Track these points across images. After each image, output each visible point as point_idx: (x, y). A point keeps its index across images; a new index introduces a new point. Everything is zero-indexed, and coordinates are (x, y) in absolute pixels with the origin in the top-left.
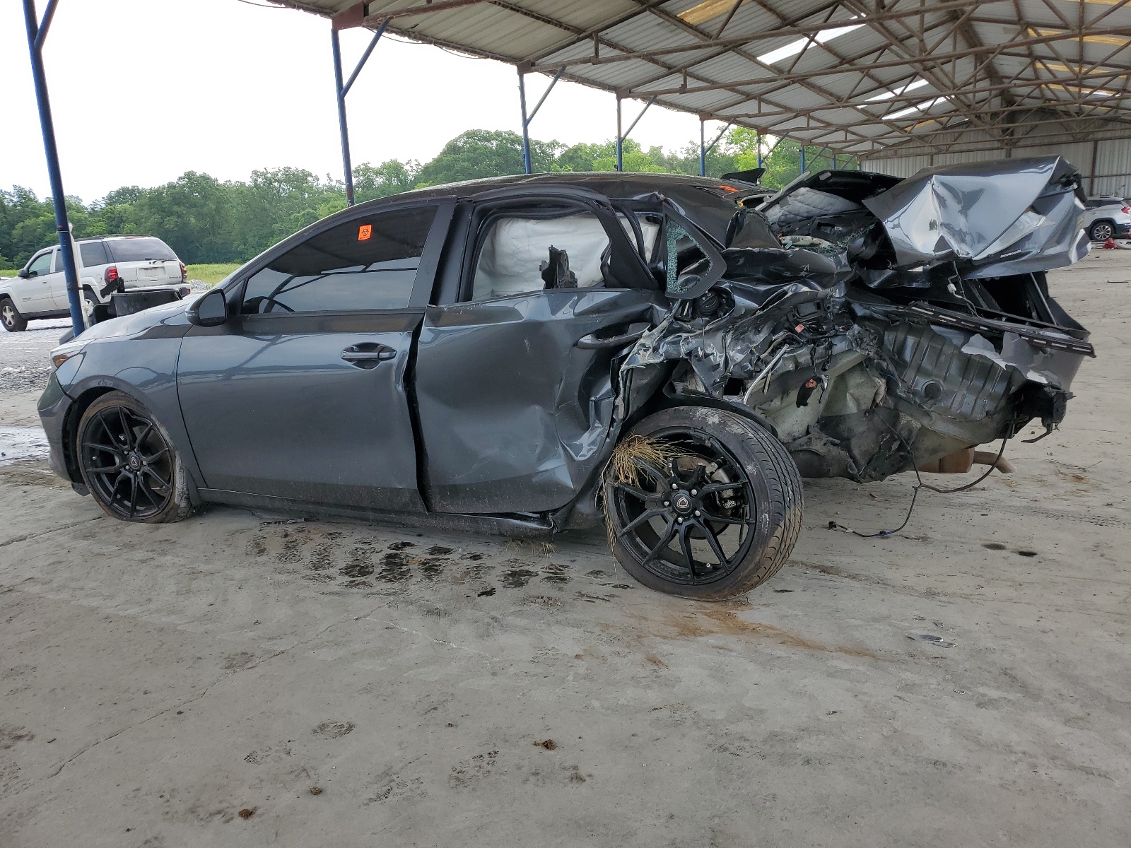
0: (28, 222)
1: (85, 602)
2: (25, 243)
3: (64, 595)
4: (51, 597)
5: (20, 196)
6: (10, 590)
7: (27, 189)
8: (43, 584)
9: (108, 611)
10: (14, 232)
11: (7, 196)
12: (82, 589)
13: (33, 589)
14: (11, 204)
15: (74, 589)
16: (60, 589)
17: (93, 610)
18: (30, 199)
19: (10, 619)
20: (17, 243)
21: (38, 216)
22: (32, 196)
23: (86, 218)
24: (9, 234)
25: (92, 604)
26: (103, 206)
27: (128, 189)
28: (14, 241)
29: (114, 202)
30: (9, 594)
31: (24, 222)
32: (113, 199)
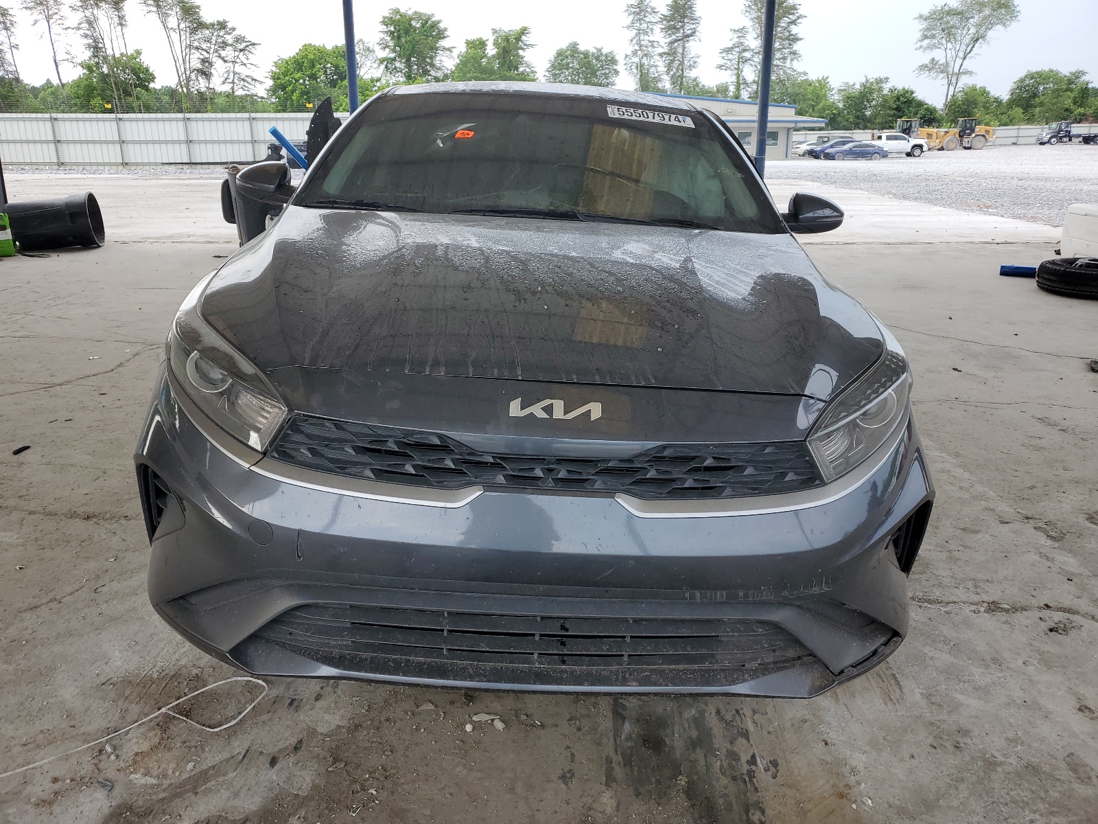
1: (966, 475)
3: (979, 488)
4: (991, 492)
6: (1027, 518)
8: (993, 510)
9: (954, 461)
12: (961, 488)
13: (1004, 508)
15: (968, 491)
16: (982, 497)
17: (964, 466)
19: (1032, 488)
25: (961, 471)
30: (1029, 515)
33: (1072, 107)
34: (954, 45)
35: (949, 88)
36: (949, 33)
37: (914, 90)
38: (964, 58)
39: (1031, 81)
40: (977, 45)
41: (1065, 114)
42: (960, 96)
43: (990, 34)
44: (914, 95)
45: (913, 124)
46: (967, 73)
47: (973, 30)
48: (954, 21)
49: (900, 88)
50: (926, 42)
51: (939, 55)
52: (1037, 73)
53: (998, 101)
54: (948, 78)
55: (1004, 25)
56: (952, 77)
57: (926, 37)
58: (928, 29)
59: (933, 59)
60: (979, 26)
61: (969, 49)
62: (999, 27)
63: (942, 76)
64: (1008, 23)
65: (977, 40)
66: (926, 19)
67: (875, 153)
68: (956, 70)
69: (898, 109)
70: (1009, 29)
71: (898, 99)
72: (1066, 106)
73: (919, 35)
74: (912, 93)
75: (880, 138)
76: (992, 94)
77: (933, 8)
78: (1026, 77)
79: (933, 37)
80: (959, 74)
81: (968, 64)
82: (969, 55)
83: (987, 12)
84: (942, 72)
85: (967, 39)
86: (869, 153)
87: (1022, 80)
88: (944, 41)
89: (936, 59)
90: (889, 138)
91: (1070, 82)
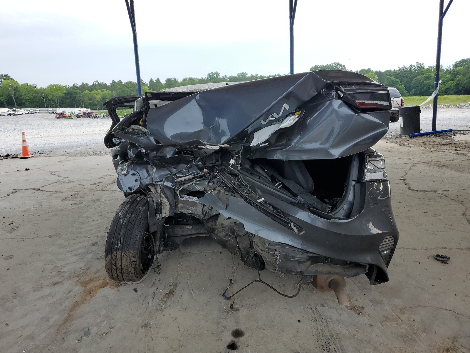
0: (419, 77)
2: (416, 85)
5: (418, 67)
7: (422, 63)
10: (413, 81)
11: (413, 67)
14: (414, 70)
18: (422, 68)
20: (413, 86)
21: (423, 74)
22: (423, 66)
23: (442, 74)
24: (411, 82)
26: (452, 68)
27: (465, 60)
28: (412, 85)
29: (457, 66)
31: (417, 77)
32: (456, 65)
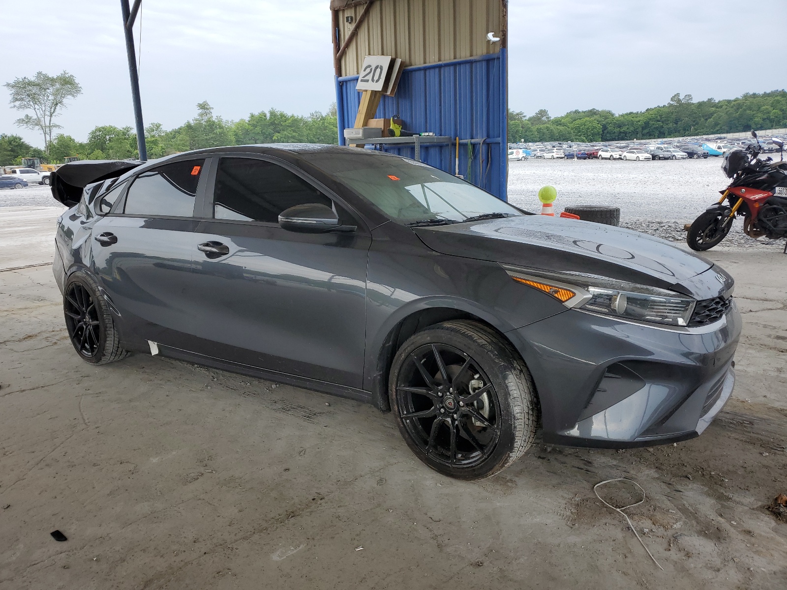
33: (131, 149)
34: (40, 106)
35: (45, 136)
36: (34, 98)
37: (21, 136)
38: (51, 116)
39: (100, 133)
40: (58, 107)
41: (129, 154)
42: (55, 142)
43: (65, 101)
44: (22, 141)
45: (36, 161)
46: (56, 126)
47: (51, 97)
48: (35, 90)
49: (9, 135)
50: (17, 103)
51: (31, 112)
52: (103, 128)
53: (82, 146)
54: (43, 129)
55: (73, 96)
56: (47, 129)
57: (17, 100)
58: (17, 94)
59: (27, 116)
60: (54, 95)
61: (52, 110)
62: (69, 97)
63: (37, 127)
64: (76, 95)
65: (57, 104)
66: (13, 87)
67: (17, 183)
68: (48, 124)
69: (12, 150)
70: (76, 98)
71: (10, 143)
72: (128, 149)
73: (10, 98)
74: (20, 139)
75: (14, 172)
76: (76, 141)
77: (16, 79)
78: (96, 130)
79: (22, 99)
80: (50, 127)
81: (55, 120)
82: (54, 114)
83: (58, 86)
84: (37, 125)
85: (49, 104)
86: (13, 184)
87: (93, 133)
88: (31, 103)
89: (30, 115)
90: (22, 172)
91: (124, 134)
